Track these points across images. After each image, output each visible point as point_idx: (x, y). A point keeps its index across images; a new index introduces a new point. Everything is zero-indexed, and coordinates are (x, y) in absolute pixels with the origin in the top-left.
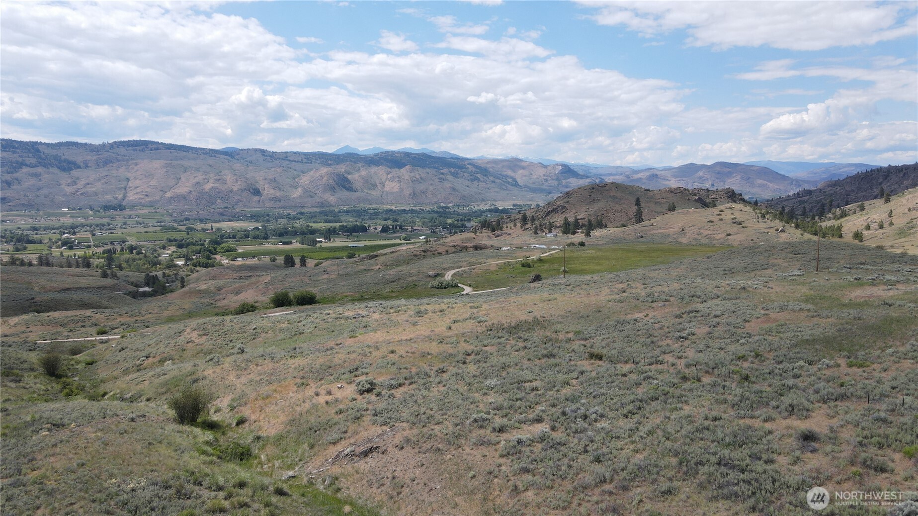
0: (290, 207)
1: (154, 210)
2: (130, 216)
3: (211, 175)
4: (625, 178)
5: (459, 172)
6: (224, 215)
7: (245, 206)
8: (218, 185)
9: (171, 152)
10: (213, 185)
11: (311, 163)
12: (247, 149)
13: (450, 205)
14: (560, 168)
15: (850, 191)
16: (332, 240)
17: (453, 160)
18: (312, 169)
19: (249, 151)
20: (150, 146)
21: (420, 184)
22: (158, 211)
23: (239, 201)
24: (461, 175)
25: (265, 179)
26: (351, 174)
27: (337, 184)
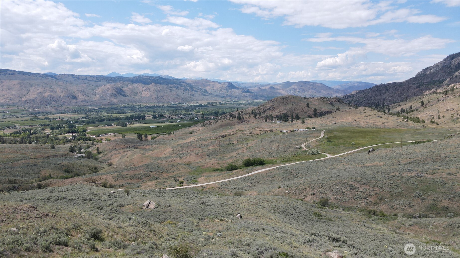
0: (94, 105)
1: (17, 108)
2: (4, 111)
3: (48, 88)
4: (258, 89)
5: (178, 86)
6: (58, 110)
7: (68, 105)
8: (52, 94)
9: (21, 76)
10: (49, 94)
11: (100, 82)
12: (64, 74)
13: (176, 103)
14: (227, 84)
15: (372, 96)
17: (173, 80)
18: (102, 85)
19: (65, 75)
20: (8, 72)
21: (160, 93)
22: (19, 108)
23: (65, 102)
24: (179, 88)
25: (78, 90)
26: (124, 87)
27: (117, 93)
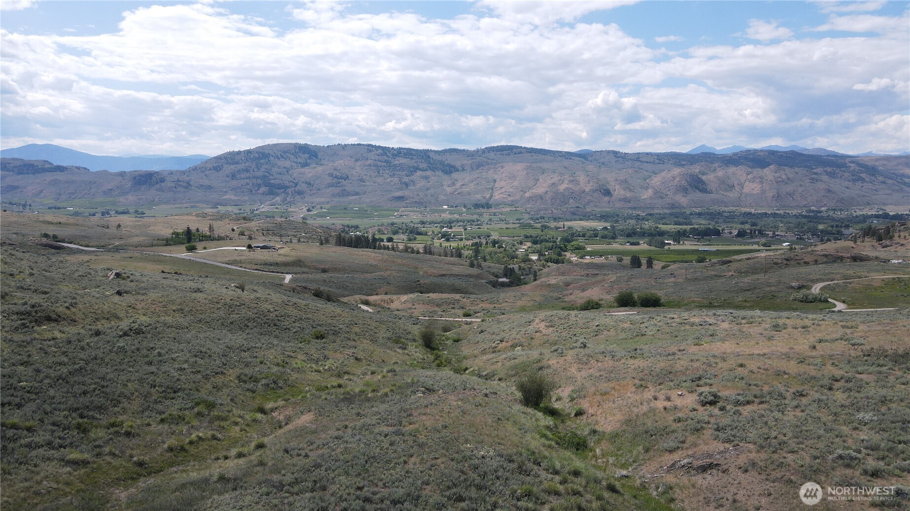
0: (639, 208)
1: (515, 209)
2: (495, 213)
3: (566, 177)
5: (837, 171)
6: (576, 214)
7: (595, 206)
8: (572, 186)
9: (532, 156)
10: (567, 186)
11: (664, 164)
12: (601, 151)
13: (823, 209)
16: (681, 242)
17: (829, 158)
18: (664, 170)
19: (602, 153)
20: (514, 150)
21: (787, 185)
22: (518, 209)
23: (590, 201)
24: (839, 175)
25: (616, 180)
26: (706, 174)
27: (690, 185)
